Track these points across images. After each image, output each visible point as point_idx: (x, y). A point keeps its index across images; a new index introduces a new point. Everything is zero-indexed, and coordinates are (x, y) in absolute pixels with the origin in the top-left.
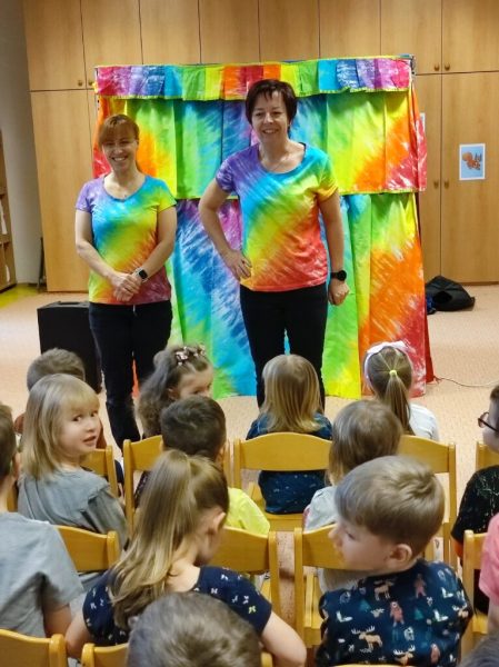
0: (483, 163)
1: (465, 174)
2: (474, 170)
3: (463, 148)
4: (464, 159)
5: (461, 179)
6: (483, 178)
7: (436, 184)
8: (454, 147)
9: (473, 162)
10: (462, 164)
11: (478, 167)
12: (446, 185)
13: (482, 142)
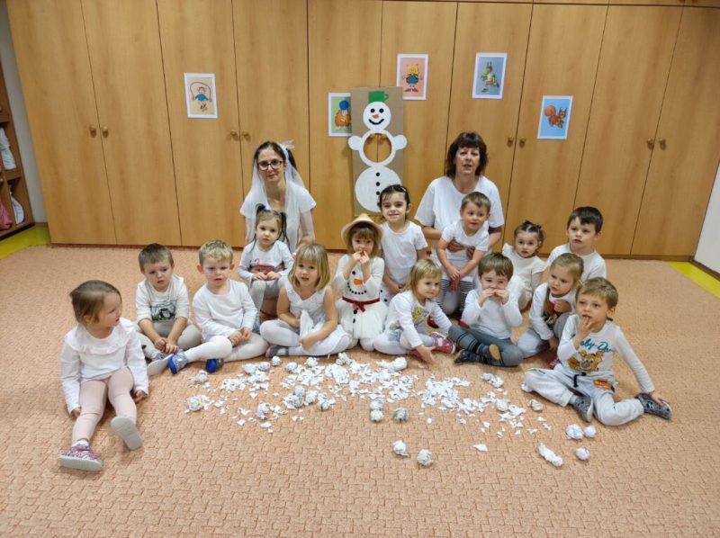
0: (567, 120)
1: (545, 131)
2: (556, 127)
3: (548, 101)
4: (546, 114)
5: (539, 137)
6: (565, 137)
7: (510, 142)
8: (535, 100)
9: (556, 118)
11: (561, 124)
12: (522, 143)
13: (570, 95)
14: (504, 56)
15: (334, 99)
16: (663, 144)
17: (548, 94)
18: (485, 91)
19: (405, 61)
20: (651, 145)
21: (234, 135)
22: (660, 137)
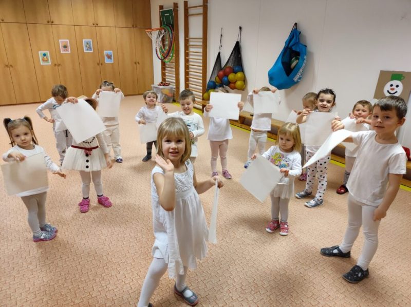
0: (112, 57)
1: (107, 61)
2: (109, 60)
3: (106, 52)
4: (106, 56)
6: (113, 62)
7: (98, 64)
8: (102, 52)
9: (109, 57)
10: (106, 58)
11: (111, 59)
12: (102, 64)
13: (111, 50)
14: (91, 40)
15: (41, 53)
16: (138, 63)
17: (106, 50)
18: (88, 50)
19: (62, 42)
20: (135, 63)
21: (7, 66)
22: (137, 61)
